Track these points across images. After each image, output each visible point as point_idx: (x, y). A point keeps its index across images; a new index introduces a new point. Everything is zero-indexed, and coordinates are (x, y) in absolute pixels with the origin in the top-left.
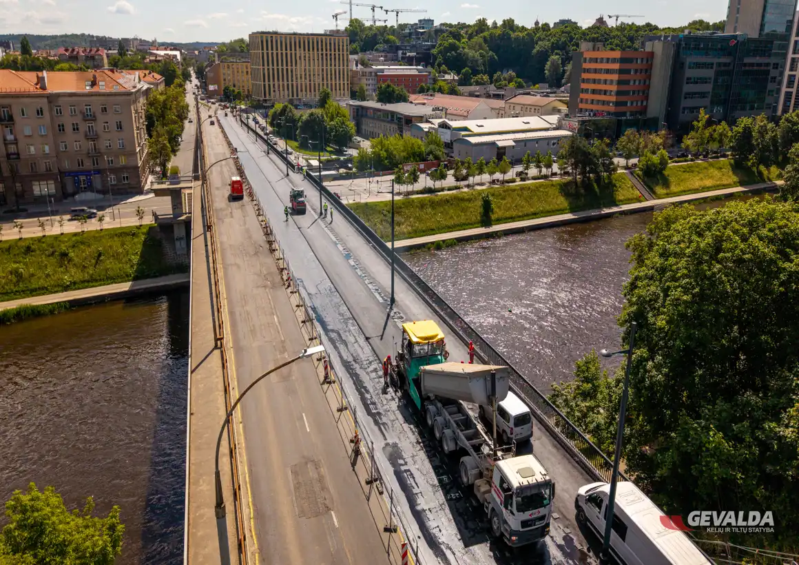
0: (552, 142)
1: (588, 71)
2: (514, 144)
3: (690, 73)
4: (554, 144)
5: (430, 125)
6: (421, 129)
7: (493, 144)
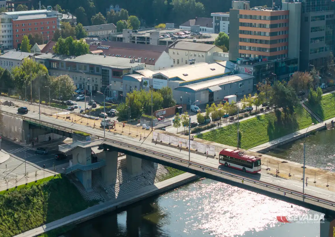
0: (240, 84)
1: (243, 24)
2: (220, 89)
3: (312, 24)
4: (241, 85)
5: (141, 76)
6: (136, 80)
7: (207, 90)
